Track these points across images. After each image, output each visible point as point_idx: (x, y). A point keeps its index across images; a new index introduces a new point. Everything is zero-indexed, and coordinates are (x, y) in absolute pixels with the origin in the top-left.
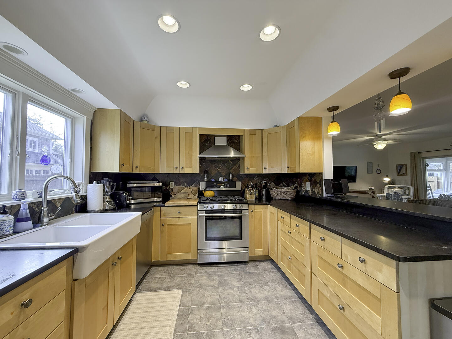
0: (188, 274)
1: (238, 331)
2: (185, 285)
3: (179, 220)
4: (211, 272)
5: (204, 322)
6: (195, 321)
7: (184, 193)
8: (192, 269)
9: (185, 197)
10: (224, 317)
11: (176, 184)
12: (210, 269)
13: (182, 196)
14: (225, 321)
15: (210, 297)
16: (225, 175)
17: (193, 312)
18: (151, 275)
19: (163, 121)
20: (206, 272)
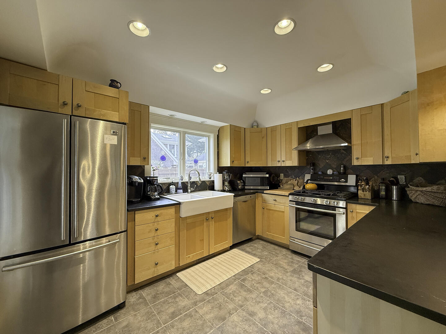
0: (276, 253)
1: (269, 302)
2: (266, 259)
3: (275, 206)
4: (296, 260)
5: (254, 283)
6: (249, 278)
7: (291, 184)
8: (283, 252)
9: (290, 188)
10: (270, 289)
11: (285, 176)
12: (299, 258)
13: (288, 187)
14: (267, 291)
15: (274, 273)
16: (335, 167)
17: (254, 274)
18: (253, 243)
19: (268, 123)
20: (292, 258)
